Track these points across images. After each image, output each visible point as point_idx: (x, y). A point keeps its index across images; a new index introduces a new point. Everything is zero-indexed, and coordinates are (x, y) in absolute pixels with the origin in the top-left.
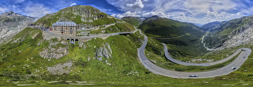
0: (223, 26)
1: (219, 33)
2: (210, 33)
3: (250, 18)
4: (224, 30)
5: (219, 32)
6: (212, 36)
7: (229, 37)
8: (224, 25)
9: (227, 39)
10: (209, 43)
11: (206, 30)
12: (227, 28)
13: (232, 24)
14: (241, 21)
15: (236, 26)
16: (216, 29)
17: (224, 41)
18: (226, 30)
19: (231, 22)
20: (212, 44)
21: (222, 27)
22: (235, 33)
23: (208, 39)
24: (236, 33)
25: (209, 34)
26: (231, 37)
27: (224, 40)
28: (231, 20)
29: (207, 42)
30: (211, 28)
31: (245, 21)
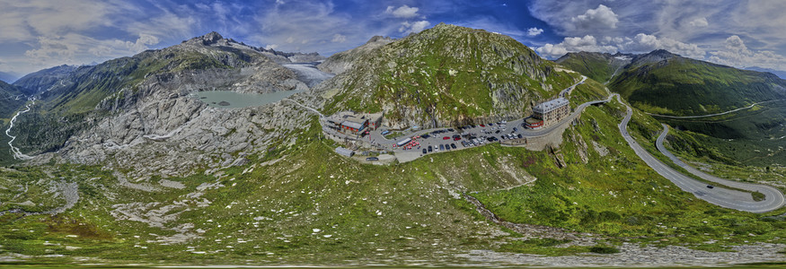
0: (79, 81)
1: (65, 105)
2: (41, 102)
3: (167, 57)
4: (81, 96)
5: (66, 99)
6: (43, 113)
7: (89, 120)
8: (84, 78)
9: (80, 129)
10: (26, 136)
11: (29, 93)
12: (89, 88)
13: (104, 75)
14: (135, 67)
15: (117, 82)
16: (60, 91)
17: (70, 133)
18: (87, 94)
19: (104, 69)
20: (33, 140)
21: (76, 85)
22: (108, 107)
23: (28, 123)
24: (111, 108)
25: (37, 107)
26: (95, 120)
27: (72, 131)
28: (105, 63)
29: (24, 131)
30: (44, 87)
31: (149, 64)
